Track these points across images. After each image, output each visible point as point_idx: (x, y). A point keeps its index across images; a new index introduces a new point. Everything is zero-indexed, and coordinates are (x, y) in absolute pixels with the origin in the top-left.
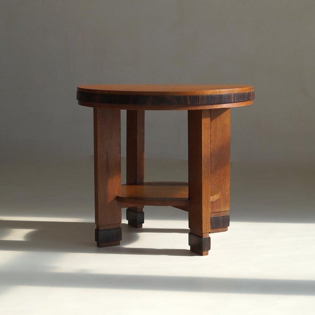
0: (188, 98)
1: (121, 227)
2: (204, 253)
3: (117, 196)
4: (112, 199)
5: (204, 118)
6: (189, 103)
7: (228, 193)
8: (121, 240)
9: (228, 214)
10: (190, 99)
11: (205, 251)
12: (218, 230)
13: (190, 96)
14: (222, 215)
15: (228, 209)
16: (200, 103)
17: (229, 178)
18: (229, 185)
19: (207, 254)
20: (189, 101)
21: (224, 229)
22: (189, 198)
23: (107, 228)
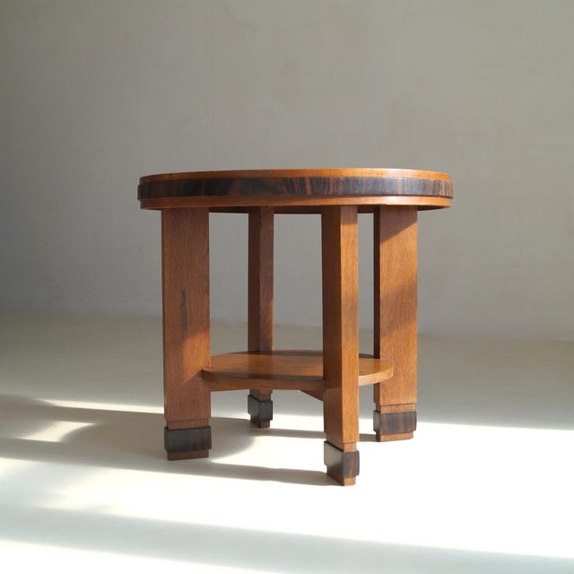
0: (308, 181)
1: (210, 424)
2: (346, 480)
3: (202, 371)
4: (193, 375)
5: (344, 224)
6: (309, 191)
7: (414, 371)
8: (210, 448)
9: (414, 408)
10: (311, 183)
11: (348, 477)
12: (395, 436)
13: (311, 179)
14: (402, 409)
15: (415, 400)
16: (331, 192)
17: (416, 345)
18: (416, 357)
19: (353, 483)
20: (308, 187)
21: (407, 434)
22: (324, 378)
23: (184, 425)
